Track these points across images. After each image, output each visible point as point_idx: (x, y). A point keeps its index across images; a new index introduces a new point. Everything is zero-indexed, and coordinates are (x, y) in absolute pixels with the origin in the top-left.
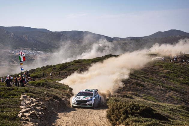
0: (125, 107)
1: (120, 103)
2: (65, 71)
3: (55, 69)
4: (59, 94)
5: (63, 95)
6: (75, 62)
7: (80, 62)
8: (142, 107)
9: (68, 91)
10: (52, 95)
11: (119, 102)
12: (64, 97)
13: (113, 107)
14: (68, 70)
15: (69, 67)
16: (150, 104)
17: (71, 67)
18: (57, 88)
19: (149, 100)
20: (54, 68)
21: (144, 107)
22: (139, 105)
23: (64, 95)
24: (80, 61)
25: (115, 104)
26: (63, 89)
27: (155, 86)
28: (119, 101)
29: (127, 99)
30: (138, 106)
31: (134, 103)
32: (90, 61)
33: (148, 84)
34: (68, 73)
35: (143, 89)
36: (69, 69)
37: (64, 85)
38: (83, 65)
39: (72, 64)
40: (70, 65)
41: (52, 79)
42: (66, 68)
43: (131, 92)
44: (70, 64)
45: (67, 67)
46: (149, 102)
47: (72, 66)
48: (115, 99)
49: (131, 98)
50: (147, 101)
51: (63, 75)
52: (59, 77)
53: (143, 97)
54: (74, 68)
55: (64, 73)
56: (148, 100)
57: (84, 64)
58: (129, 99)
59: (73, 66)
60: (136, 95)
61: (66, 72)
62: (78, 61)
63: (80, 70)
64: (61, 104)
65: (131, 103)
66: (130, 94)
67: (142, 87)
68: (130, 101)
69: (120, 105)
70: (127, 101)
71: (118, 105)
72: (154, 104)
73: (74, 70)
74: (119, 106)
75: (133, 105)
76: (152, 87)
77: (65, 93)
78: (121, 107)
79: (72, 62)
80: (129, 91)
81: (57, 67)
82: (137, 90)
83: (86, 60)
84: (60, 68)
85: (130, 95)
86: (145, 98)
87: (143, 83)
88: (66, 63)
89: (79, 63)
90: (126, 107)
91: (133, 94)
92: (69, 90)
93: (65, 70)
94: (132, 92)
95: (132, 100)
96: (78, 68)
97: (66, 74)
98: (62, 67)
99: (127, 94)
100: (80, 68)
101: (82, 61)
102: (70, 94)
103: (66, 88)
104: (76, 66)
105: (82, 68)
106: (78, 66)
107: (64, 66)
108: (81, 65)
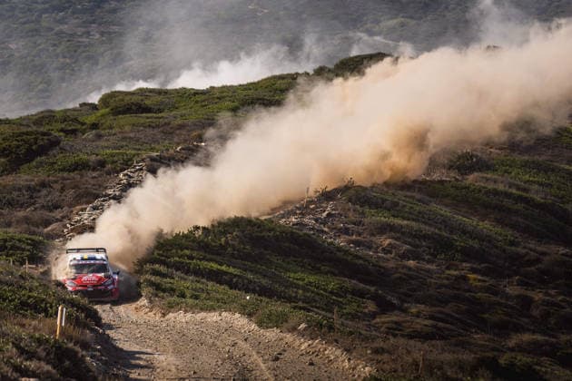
2: (42, 176)
5: (22, 351)
6: (117, 112)
7: (148, 110)
9: (60, 321)
12: (32, 365)
15: (66, 141)
17: (86, 148)
23: (31, 356)
24: (148, 102)
26: (24, 305)
34: (62, 190)
36: (71, 160)
38: (168, 131)
39: (94, 126)
40: (74, 132)
42: (43, 150)
43: (527, 337)
44: (75, 120)
45: (55, 143)
47: (90, 135)
51: (23, 206)
54: (105, 148)
55: (29, 188)
57: (181, 127)
59: (99, 137)
61: (43, 185)
62: (135, 99)
66: (520, 348)
73: (102, 164)
77: (39, 341)
79: (94, 107)
80: (519, 329)
83: (197, 93)
89: (143, 118)
92: (69, 317)
93: (41, 164)
94: (539, 337)
96: (133, 152)
97: (44, 197)
98: (18, 147)
99: (498, 350)
100: (152, 149)
101: (162, 103)
102: (71, 345)
103: (44, 300)
104: (124, 139)
105: (165, 154)
106: (132, 135)
107: (27, 134)
108: (156, 131)
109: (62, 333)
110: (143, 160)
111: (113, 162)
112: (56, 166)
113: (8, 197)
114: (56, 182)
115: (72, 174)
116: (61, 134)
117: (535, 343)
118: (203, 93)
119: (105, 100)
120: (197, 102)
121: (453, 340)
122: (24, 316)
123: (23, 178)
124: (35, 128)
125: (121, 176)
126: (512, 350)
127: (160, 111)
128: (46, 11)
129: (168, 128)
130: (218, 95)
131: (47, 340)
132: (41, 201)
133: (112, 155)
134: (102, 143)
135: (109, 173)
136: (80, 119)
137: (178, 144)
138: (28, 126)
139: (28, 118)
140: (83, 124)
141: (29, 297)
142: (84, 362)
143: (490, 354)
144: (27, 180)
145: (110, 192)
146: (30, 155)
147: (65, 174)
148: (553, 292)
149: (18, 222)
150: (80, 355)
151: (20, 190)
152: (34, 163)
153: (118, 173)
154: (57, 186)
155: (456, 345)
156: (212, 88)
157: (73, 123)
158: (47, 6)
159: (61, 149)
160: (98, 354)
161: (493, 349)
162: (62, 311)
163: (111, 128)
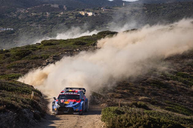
0: (135, 123)
1: (127, 116)
2: (27, 60)
3: (8, 56)
4: (16, 100)
5: (23, 102)
6: (45, 45)
8: (165, 123)
9: (32, 95)
10: (4, 102)
11: (125, 115)
12: (26, 106)
13: (113, 124)
14: (32, 59)
15: (33, 52)
16: (178, 118)
17: (38, 54)
18: (12, 90)
19: (177, 112)
20: (6, 55)
21: (169, 123)
22: (159, 120)
24: (52, 43)
25: (118, 119)
26: (23, 91)
27: (187, 87)
28: (123, 113)
29: (137, 110)
30: (158, 122)
31: (151, 116)
32: (72, 43)
33: (175, 84)
34: (32, 64)
35: (167, 92)
36: (34, 56)
37: (25, 85)
39: (40, 48)
40: (35, 50)
41: (4, 74)
42: (27, 54)
43: (143, 97)
45: (31, 52)
46: (177, 114)
47: (39, 51)
48: (116, 110)
49: (145, 107)
50: (173, 113)
51: (23, 68)
52: (16, 71)
53: (166, 106)
54: (42, 54)
55: (24, 63)
56: (175, 112)
57: (60, 48)
58: (141, 110)
59: (41, 51)
60: (153, 103)
61: (28, 62)
62: (49, 42)
63: (53, 59)
64: (21, 120)
65: (146, 116)
66: (142, 100)
67: (165, 88)
68: (144, 114)
69: (127, 120)
70: (139, 113)
71: (122, 120)
72: (185, 119)
73: (42, 57)
74: (124, 121)
75: (150, 120)
76: (183, 89)
77: (28, 100)
78: (127, 123)
79: (40, 44)
80: (141, 96)
81: (12, 53)
82: (155, 94)
83: (64, 40)
84: (16, 55)
85: (143, 103)
86: (169, 107)
87: (167, 81)
88: (28, 47)
89: (52, 46)
90: (137, 123)
91: (148, 102)
92: (35, 94)
93: (27, 58)
94: (146, 97)
95: (145, 111)
96: (49, 55)
97: (27, 66)
98: (21, 53)
99: (137, 101)
100: (54, 54)
101: (56, 43)
102: (35, 101)
103: (28, 90)
104: (47, 51)
105: (57, 55)
106: (49, 50)
107: (24, 50)
108: (54, 49)
109: (33, 98)
110: (51, 57)
111: (44, 57)
112: (31, 58)
113: (19, 65)
114: (31, 62)
115: (34, 60)
116: (32, 50)
117: (146, 99)
118: (66, 40)
119: (42, 42)
120: (64, 43)
121: (126, 99)
122: (23, 94)
123: (22, 61)
124: (25, 49)
125: (46, 60)
126: (140, 101)
127: (55, 45)
128: (28, 21)
129: (57, 49)
130: (69, 41)
131: (29, 100)
132: (27, 67)
133: (44, 55)
134: (42, 52)
135: (43, 60)
136: (37, 47)
137: (60, 53)
138: (24, 49)
139: (23, 47)
140: (37, 48)
141: (25, 89)
142: (38, 105)
143: (135, 102)
144: (24, 62)
145: (44, 64)
146: (24, 55)
147: (33, 60)
148: (150, 87)
149: (22, 72)
150: (37, 103)
151: (22, 64)
152: (25, 57)
153: (45, 60)
154: (31, 63)
155: (127, 100)
156: (68, 39)
157: (35, 48)
158: (28, 20)
159: (32, 54)
160: (41, 103)
161: (136, 101)
162: (33, 93)
163: (44, 49)
